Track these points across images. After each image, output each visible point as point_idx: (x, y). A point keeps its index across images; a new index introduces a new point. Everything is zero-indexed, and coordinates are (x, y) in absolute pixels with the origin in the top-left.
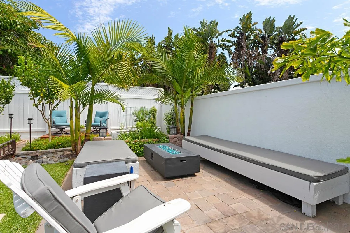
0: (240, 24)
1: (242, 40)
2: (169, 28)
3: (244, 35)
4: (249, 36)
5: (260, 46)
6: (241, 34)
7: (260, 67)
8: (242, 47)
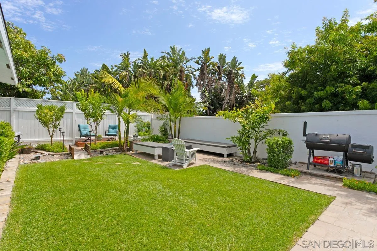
0: (202, 54)
1: (204, 68)
2: (144, 50)
3: (206, 65)
4: (209, 66)
5: (217, 73)
6: (203, 63)
7: (217, 90)
8: (204, 74)
